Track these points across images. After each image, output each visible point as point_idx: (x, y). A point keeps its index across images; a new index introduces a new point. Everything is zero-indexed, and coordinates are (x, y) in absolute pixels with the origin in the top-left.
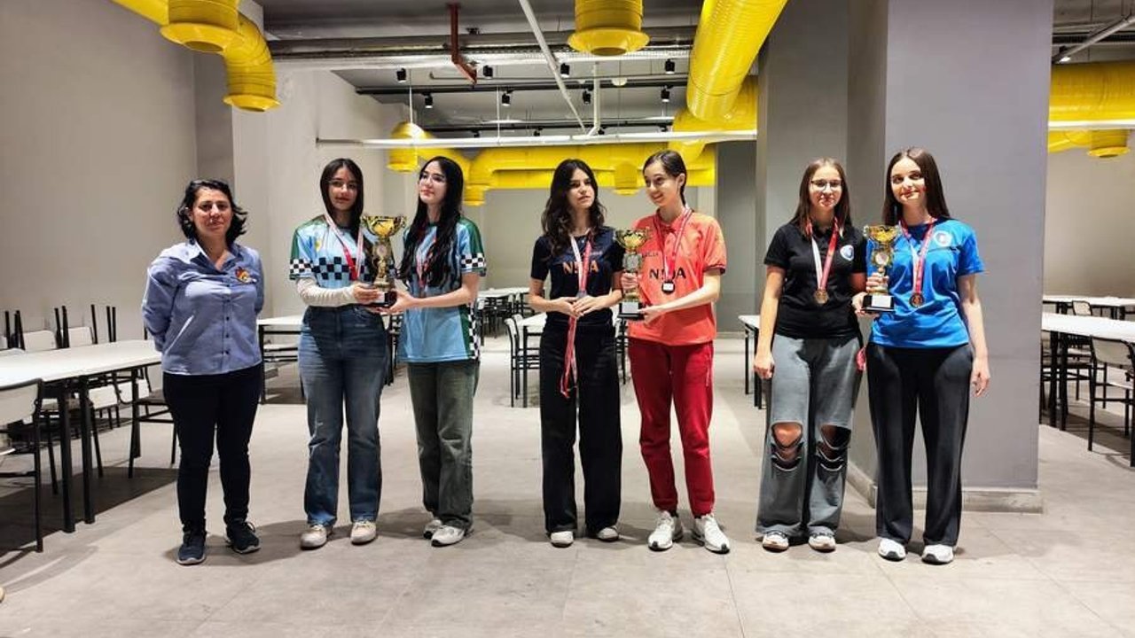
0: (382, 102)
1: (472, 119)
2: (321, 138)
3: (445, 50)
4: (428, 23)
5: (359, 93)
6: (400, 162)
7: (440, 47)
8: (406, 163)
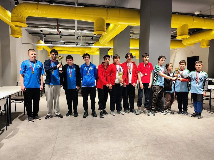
0: (33, 35)
1: (51, 40)
2: (23, 43)
3: (55, 28)
4: (50, 22)
5: (29, 33)
6: (39, 48)
7: (54, 27)
8: (40, 48)
